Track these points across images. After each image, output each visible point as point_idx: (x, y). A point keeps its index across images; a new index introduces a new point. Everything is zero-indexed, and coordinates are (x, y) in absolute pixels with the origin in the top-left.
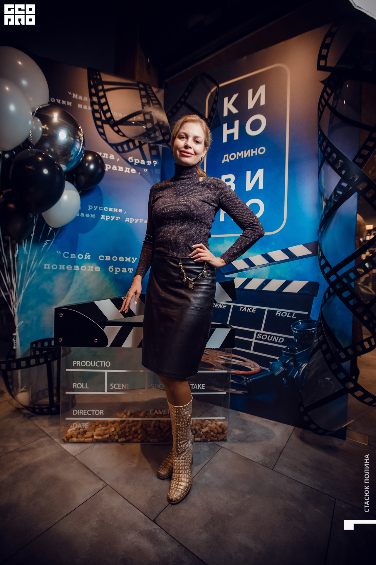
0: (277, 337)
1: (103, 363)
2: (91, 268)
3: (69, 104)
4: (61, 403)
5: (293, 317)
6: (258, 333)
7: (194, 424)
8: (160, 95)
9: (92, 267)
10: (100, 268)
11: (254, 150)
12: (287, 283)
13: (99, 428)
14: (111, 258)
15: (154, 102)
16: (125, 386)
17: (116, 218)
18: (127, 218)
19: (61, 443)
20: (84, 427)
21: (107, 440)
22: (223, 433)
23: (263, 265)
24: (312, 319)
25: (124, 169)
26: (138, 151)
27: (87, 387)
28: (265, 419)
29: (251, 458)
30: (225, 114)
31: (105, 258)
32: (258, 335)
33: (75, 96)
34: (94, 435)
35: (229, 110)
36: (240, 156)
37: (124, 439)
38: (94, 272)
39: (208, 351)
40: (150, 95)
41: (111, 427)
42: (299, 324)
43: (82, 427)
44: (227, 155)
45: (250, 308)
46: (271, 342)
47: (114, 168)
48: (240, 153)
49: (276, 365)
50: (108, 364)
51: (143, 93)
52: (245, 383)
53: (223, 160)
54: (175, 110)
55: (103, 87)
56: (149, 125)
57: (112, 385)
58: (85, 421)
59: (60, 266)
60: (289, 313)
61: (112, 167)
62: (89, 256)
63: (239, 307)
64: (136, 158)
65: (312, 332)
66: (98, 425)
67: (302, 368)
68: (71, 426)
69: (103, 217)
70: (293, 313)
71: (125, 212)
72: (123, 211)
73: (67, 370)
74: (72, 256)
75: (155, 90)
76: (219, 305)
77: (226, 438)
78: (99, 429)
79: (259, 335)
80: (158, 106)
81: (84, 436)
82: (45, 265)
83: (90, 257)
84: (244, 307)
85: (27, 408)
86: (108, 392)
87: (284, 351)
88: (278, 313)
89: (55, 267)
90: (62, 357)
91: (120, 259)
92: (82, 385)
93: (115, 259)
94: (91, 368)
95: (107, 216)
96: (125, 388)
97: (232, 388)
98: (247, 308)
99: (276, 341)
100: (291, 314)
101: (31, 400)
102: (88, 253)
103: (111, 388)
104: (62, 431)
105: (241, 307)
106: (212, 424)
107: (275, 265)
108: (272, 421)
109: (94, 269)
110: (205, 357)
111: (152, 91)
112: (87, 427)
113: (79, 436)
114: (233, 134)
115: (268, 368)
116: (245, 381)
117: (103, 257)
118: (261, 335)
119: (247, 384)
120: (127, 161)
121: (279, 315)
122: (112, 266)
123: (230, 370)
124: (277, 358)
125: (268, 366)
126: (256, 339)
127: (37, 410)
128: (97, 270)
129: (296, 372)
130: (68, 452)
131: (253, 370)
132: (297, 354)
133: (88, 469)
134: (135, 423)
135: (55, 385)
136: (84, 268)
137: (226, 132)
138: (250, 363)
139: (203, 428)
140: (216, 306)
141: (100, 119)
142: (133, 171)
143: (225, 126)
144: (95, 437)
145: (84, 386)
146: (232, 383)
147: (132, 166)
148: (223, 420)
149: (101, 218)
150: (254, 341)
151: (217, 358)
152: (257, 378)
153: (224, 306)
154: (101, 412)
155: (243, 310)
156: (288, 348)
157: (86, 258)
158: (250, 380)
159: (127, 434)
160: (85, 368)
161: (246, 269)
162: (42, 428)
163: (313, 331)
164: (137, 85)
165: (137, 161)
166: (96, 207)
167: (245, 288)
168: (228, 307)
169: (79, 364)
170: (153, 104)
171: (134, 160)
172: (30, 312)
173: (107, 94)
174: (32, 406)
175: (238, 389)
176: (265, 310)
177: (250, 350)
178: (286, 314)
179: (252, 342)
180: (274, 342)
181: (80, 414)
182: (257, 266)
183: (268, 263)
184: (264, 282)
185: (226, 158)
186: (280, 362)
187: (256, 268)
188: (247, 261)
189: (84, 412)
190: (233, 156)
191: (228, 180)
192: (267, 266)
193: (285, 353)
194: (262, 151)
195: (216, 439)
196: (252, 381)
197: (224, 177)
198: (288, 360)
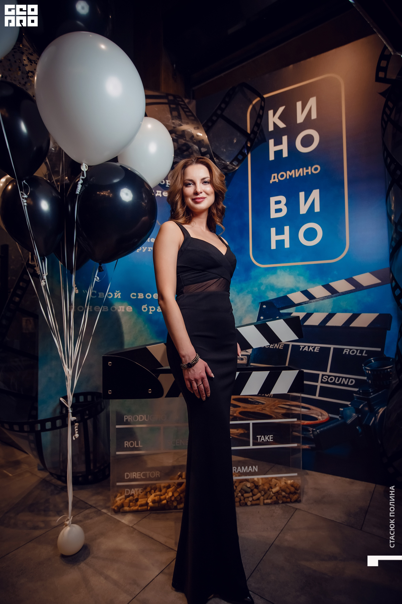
0: (346, 378)
5: (364, 355)
6: (323, 375)
8: (192, 106)
9: (123, 307)
10: (132, 308)
11: (307, 169)
12: (354, 317)
14: (144, 296)
17: (148, 249)
19: (113, 515)
21: (164, 507)
22: (296, 492)
23: (325, 298)
24: (387, 356)
25: (155, 193)
27: (141, 445)
28: (339, 478)
29: (332, 518)
30: (271, 128)
31: (137, 296)
32: (324, 378)
34: (149, 502)
35: (275, 124)
36: (291, 174)
38: (125, 313)
39: (264, 400)
41: (167, 492)
42: (372, 362)
44: (276, 175)
45: (312, 347)
46: (340, 384)
48: (291, 172)
49: (348, 412)
51: (172, 106)
52: (312, 435)
53: (271, 179)
54: (210, 124)
60: (359, 351)
62: (120, 294)
63: (299, 347)
65: (387, 371)
67: (379, 413)
70: (363, 350)
73: (117, 426)
74: (100, 295)
75: (186, 101)
79: (326, 377)
81: (137, 505)
84: (305, 346)
87: (356, 394)
88: (346, 350)
91: (154, 296)
92: (135, 444)
98: (309, 347)
99: (346, 383)
100: (361, 352)
102: (118, 291)
105: (302, 347)
106: (280, 483)
107: (339, 297)
108: (348, 479)
109: (125, 309)
110: (261, 407)
111: (183, 102)
113: (131, 504)
114: (281, 151)
115: (338, 415)
116: (311, 433)
117: (135, 294)
118: (327, 377)
119: (313, 436)
121: (347, 353)
122: (146, 305)
124: (348, 403)
125: (338, 413)
126: (322, 382)
128: (129, 310)
129: (373, 418)
131: (320, 420)
132: (372, 397)
136: (113, 309)
137: (273, 148)
138: (316, 410)
140: (272, 346)
143: (271, 142)
144: (150, 504)
145: (138, 444)
148: (295, 477)
150: (319, 384)
151: (275, 407)
152: (325, 428)
153: (281, 346)
155: (304, 350)
156: (361, 391)
157: (116, 297)
158: (318, 431)
161: (305, 303)
162: (84, 499)
163: (389, 370)
164: (166, 96)
167: (306, 323)
168: (286, 347)
169: (131, 419)
171: (166, 182)
175: (304, 443)
176: (330, 348)
177: (315, 395)
178: (356, 351)
179: (317, 386)
180: (344, 385)
181: (133, 478)
182: (318, 298)
183: (330, 295)
184: (327, 316)
185: (275, 178)
186: (353, 407)
187: (317, 301)
188: (306, 293)
189: (138, 475)
190: (282, 176)
191: (278, 202)
192: (329, 298)
193: (357, 396)
194: (316, 169)
195: (289, 500)
196: (320, 432)
197: (273, 200)
198: (362, 405)
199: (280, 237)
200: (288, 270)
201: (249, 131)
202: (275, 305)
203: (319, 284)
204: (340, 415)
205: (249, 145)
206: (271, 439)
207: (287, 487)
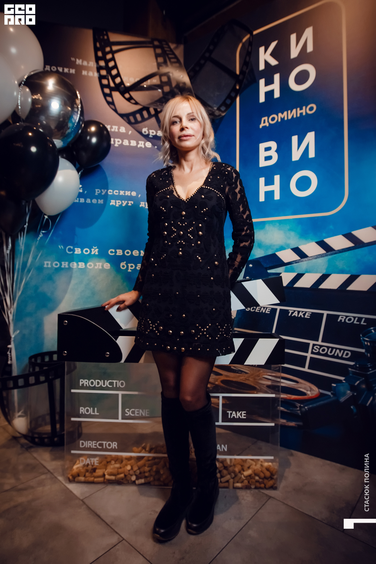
0: (340, 350)
1: (116, 383)
2: (99, 265)
3: (73, 71)
4: (65, 432)
5: (362, 323)
6: (314, 345)
7: (232, 464)
8: (179, 52)
9: (101, 264)
10: (111, 265)
11: (301, 109)
12: (352, 279)
13: (111, 465)
14: (123, 252)
15: (173, 60)
16: (143, 412)
17: (129, 203)
18: (142, 203)
19: (66, 483)
20: (94, 463)
21: (122, 481)
22: (271, 478)
23: (318, 256)
25: (138, 143)
26: (153, 120)
27: (97, 412)
29: (311, 514)
30: (262, 67)
31: (116, 252)
32: (315, 347)
33: (79, 62)
34: (106, 473)
35: (266, 63)
36: (283, 117)
37: (142, 481)
38: (103, 270)
39: (248, 369)
40: (168, 52)
41: (126, 465)
42: (372, 332)
43: (91, 463)
44: (266, 118)
45: (302, 312)
46: (333, 357)
47: (125, 143)
48: (282, 113)
49: (342, 389)
50: (122, 384)
51: (159, 51)
52: (299, 412)
53: (260, 123)
54: (197, 69)
55: (111, 49)
56: (167, 89)
57: (128, 411)
58: (95, 456)
59: (63, 263)
60: (357, 318)
61: (123, 141)
62: (97, 250)
63: (287, 311)
64: (151, 130)
66: (110, 462)
68: (78, 462)
69: (113, 203)
70: (362, 318)
71: (140, 196)
72: (137, 194)
73: (73, 391)
74: (76, 251)
75: (173, 46)
76: (261, 309)
77: (275, 485)
78: (112, 467)
79: (317, 348)
80: (177, 65)
81: (93, 475)
82: (46, 263)
83: (98, 252)
84: (295, 311)
85: (25, 436)
86: (122, 419)
87: (350, 368)
88: (342, 318)
89: (57, 265)
90: (67, 375)
91: (134, 253)
92: (91, 410)
93: (128, 253)
94: (101, 388)
95: (117, 201)
96: (144, 415)
97: (283, 418)
98: (299, 312)
99: (340, 355)
100: (360, 319)
101: (29, 427)
102: (95, 247)
103: (126, 415)
104: (66, 467)
105: (291, 312)
106: (256, 465)
107: (335, 255)
109: (103, 266)
110: (245, 376)
111: (169, 47)
112: (97, 463)
113: (87, 474)
114: (272, 92)
115: (329, 391)
116: (298, 409)
117: (113, 251)
118: (319, 347)
119: (301, 413)
120: (141, 133)
121: (343, 321)
122: (125, 262)
123: (279, 394)
124: (342, 378)
125: (329, 389)
127: (37, 440)
128: (106, 267)
129: (370, 397)
130: (74, 494)
131: (309, 395)
132: (370, 374)
133: (99, 516)
134: (156, 460)
135: (58, 409)
136: (90, 265)
137: (263, 89)
138: (305, 384)
139: (245, 469)
140: (258, 310)
141: (108, 86)
142: (149, 145)
143: (262, 82)
144: (107, 477)
145: (94, 411)
146: (282, 412)
147: (146, 139)
148: (271, 461)
149: (111, 204)
150: (309, 355)
151: (259, 378)
152: (315, 405)
153: (267, 310)
154: (114, 445)
155: (293, 315)
157: (93, 253)
158: (306, 408)
159: (147, 474)
160: (94, 388)
161: (296, 262)
162: (43, 462)
164: (152, 42)
165: (153, 133)
166: (104, 191)
167: (296, 285)
168: (274, 311)
169: (87, 383)
170: (172, 63)
171: (149, 132)
172: (28, 320)
173: (117, 56)
174: (30, 435)
175: (289, 420)
176: (323, 314)
177: (304, 367)
178: (353, 319)
179: (306, 357)
180: (337, 357)
181: (89, 447)
182: (311, 257)
183: (325, 253)
184: (321, 277)
185: (265, 122)
186: (347, 384)
187: (310, 260)
188: (297, 251)
189: (94, 444)
190: (273, 119)
191: (268, 149)
192: (323, 257)
193: (353, 371)
194: (311, 109)
195: (262, 485)
196: (309, 409)
197: (262, 146)
198: (358, 382)
199: (269, 188)
200: (278, 224)
201: (238, 72)
202: (263, 263)
203: (312, 240)
204: (332, 392)
205: (238, 87)
206: (244, 416)
207: (262, 471)
